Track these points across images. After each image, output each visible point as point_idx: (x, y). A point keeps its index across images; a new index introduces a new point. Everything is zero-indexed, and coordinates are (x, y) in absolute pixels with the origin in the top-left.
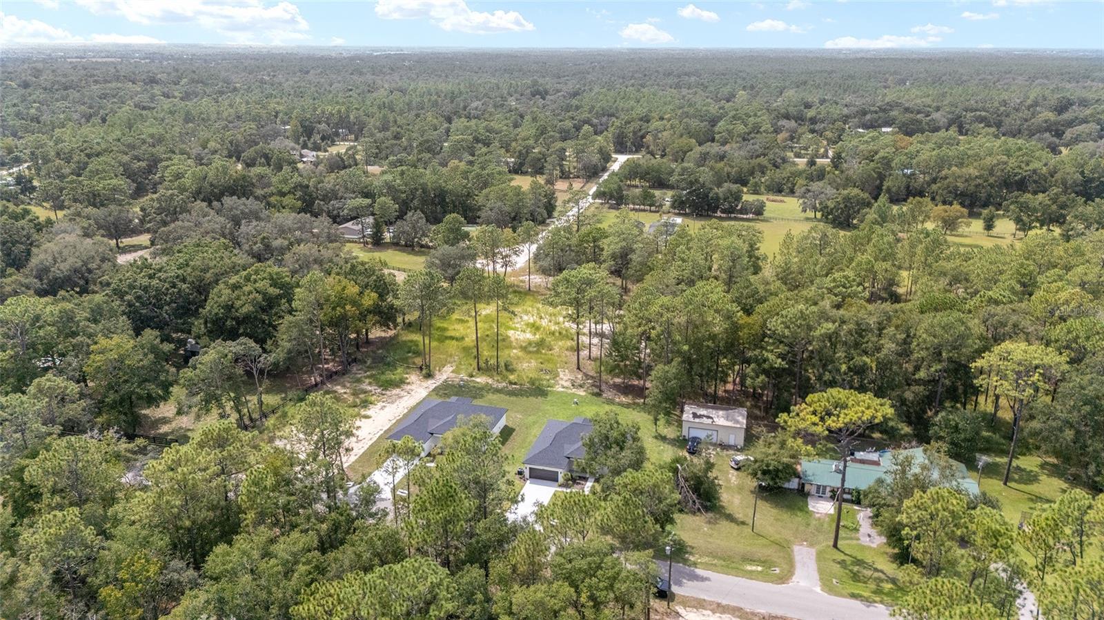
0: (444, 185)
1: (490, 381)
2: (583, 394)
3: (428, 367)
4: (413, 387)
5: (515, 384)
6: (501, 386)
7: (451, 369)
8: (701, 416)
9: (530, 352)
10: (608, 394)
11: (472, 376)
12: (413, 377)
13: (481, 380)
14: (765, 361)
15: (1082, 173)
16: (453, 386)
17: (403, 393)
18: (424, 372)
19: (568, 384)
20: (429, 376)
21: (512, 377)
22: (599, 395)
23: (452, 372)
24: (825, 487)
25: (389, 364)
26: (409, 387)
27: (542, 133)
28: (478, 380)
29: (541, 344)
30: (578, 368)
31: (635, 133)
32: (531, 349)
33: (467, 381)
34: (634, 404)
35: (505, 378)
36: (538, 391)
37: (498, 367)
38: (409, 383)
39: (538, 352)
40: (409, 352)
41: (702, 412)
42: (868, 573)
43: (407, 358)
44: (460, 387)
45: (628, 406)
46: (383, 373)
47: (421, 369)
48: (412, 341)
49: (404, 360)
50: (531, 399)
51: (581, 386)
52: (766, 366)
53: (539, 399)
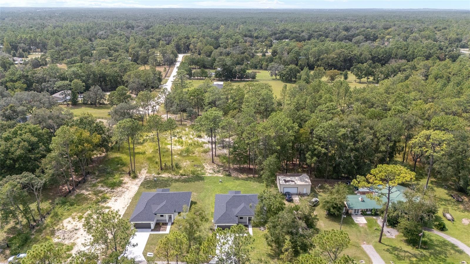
0: (104, 71)
1: (170, 175)
2: (222, 176)
3: (134, 172)
4: (128, 185)
5: (184, 175)
6: (177, 177)
7: (146, 171)
8: (288, 181)
9: (184, 156)
10: (234, 174)
11: (159, 174)
12: (126, 179)
13: (165, 175)
14: (315, 149)
15: (371, 55)
16: (150, 181)
17: (124, 190)
18: (132, 175)
19: (211, 171)
20: (135, 177)
21: (181, 172)
22: (229, 175)
23: (147, 173)
24: (358, 210)
25: (109, 173)
26: (126, 185)
27: (142, 45)
28: (163, 176)
29: (187, 151)
30: (213, 162)
31: (184, 44)
32: (184, 154)
33: (157, 177)
34: (249, 178)
35: (177, 173)
36: (198, 178)
37: (172, 167)
38: (125, 183)
39: (188, 156)
40: (118, 164)
41: (288, 179)
42: (403, 254)
43: (118, 168)
44: (155, 181)
45: (246, 179)
46: (107, 179)
47: (129, 174)
48: (117, 158)
49: (117, 169)
50: (197, 182)
51: (219, 172)
52: (316, 152)
53: (201, 182)
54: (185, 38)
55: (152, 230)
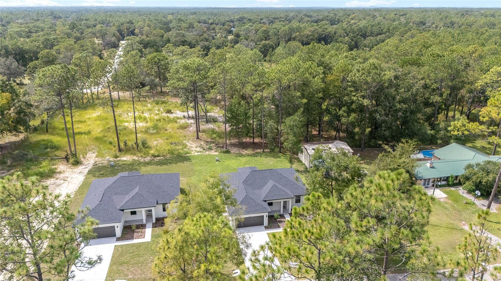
0: (21, 46)
1: (135, 158)
2: (217, 153)
3: (74, 155)
4: (66, 174)
5: (158, 156)
6: (148, 159)
7: (94, 155)
9: (152, 134)
10: (234, 150)
11: (116, 157)
12: (61, 167)
13: (127, 158)
16: (104, 167)
17: (58, 182)
18: (71, 160)
19: (198, 149)
20: (77, 163)
21: (152, 152)
22: (228, 152)
23: (96, 157)
25: (31, 160)
26: (62, 176)
28: (124, 159)
29: (155, 127)
30: (198, 138)
32: (152, 132)
33: (114, 162)
34: (257, 153)
35: (147, 154)
36: (182, 158)
37: (138, 146)
38: (60, 173)
39: (158, 133)
40: (47, 148)
41: (319, 147)
43: (47, 153)
44: (112, 166)
45: (255, 155)
46: (28, 168)
47: (67, 159)
48: (44, 140)
49: (45, 155)
50: (180, 164)
51: (210, 149)
52: (354, 106)
53: (186, 164)
54: (128, 23)
55: (118, 239)
